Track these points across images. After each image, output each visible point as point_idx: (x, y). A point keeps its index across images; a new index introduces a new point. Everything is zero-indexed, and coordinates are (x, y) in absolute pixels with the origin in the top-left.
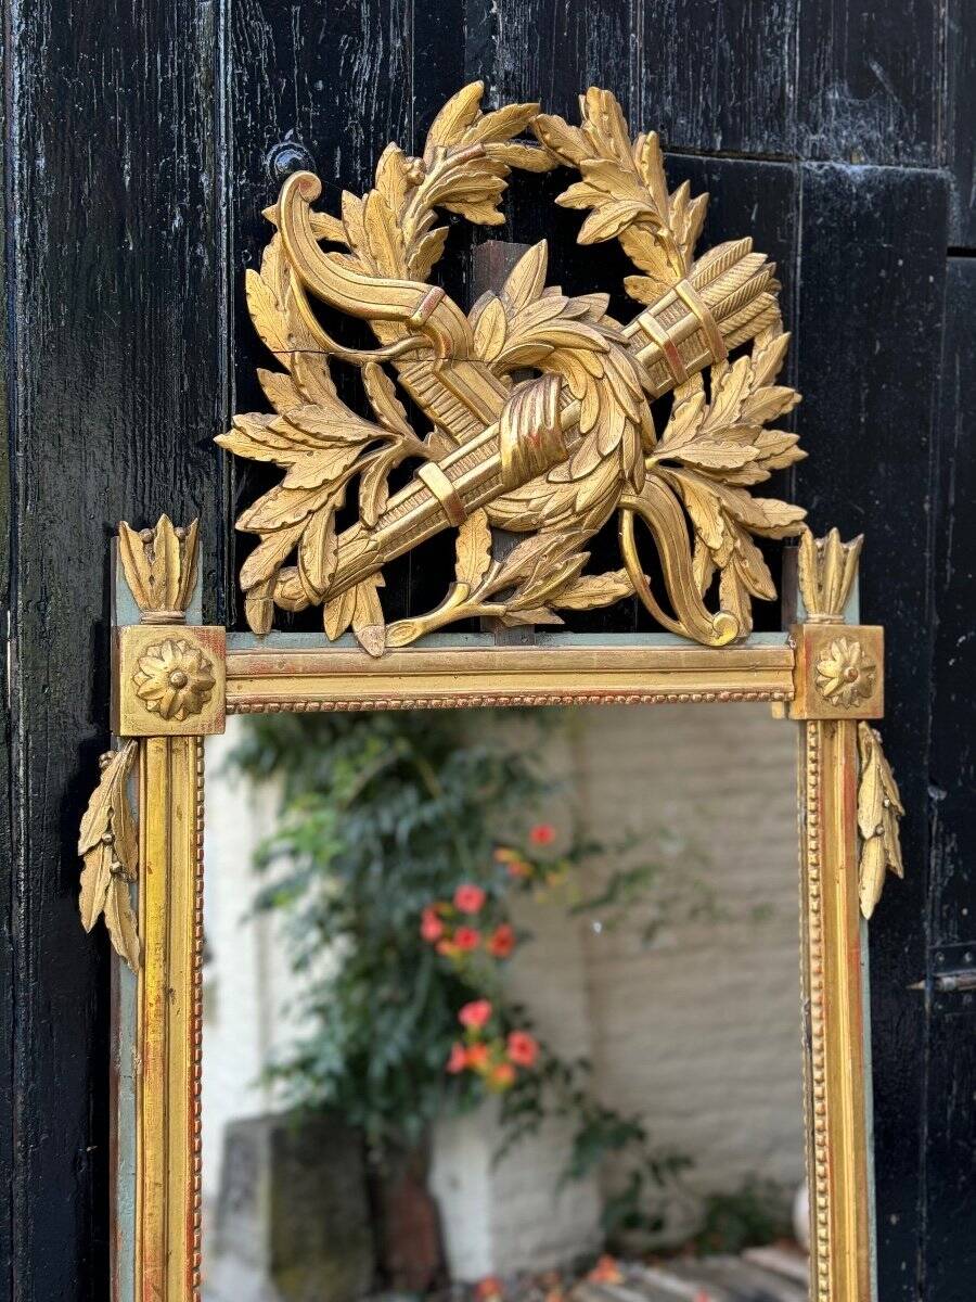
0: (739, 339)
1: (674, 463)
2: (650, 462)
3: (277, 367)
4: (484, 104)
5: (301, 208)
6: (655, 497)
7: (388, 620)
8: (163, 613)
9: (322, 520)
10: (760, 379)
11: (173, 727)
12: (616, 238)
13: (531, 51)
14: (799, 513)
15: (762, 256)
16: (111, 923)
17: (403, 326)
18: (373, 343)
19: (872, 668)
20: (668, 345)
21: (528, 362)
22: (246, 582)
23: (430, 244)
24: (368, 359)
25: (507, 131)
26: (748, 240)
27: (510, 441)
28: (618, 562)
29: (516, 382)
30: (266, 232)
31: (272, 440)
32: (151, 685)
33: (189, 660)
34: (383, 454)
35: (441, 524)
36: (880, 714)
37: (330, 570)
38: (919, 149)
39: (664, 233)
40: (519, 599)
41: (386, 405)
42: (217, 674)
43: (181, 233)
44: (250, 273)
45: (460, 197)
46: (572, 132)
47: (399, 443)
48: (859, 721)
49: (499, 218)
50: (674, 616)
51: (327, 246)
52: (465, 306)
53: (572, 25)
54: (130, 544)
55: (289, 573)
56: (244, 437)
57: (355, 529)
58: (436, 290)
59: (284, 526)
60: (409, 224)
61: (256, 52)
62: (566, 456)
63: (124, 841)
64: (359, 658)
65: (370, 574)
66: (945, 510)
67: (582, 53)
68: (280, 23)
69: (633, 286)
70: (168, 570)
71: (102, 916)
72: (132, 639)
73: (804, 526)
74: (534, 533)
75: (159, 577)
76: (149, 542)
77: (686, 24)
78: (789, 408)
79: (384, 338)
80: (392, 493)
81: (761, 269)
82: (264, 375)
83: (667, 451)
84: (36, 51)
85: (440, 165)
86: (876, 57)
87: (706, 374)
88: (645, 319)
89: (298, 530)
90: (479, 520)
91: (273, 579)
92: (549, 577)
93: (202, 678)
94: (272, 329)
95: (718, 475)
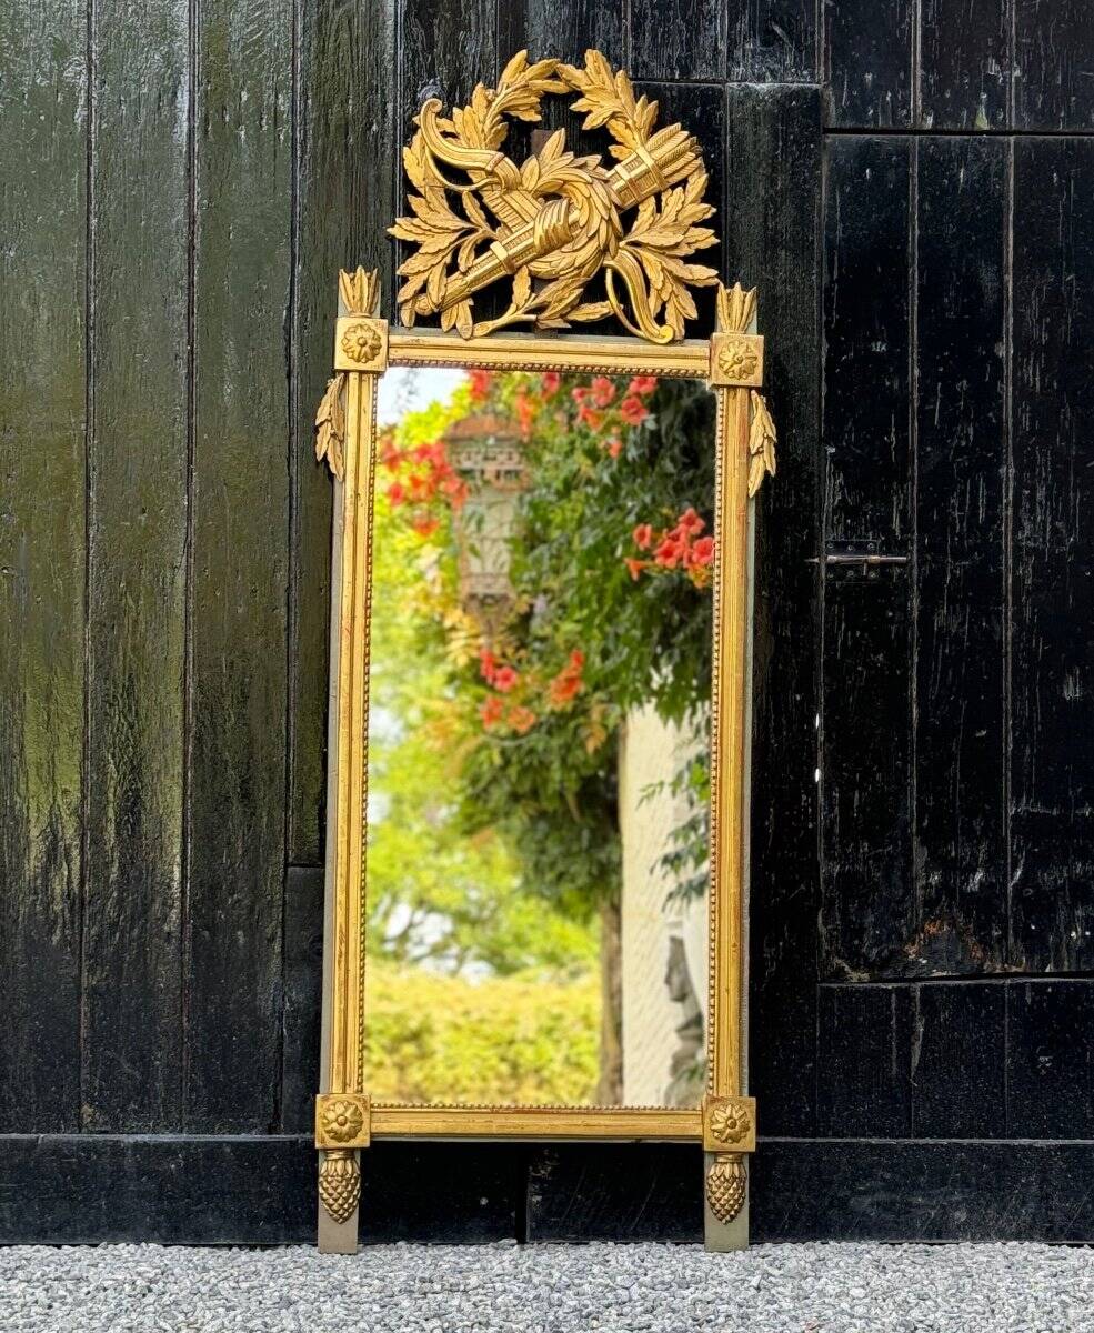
0: (677, 178)
1: (636, 244)
2: (622, 244)
3: (417, 194)
4: (530, 62)
5: (431, 117)
6: (623, 261)
7: (475, 322)
8: (359, 313)
9: (438, 270)
10: (690, 198)
11: (361, 366)
12: (604, 126)
13: (564, 32)
14: (714, 272)
15: (686, 133)
16: (330, 458)
17: (483, 173)
18: (469, 182)
19: (756, 358)
20: (630, 181)
21: (552, 190)
22: (400, 299)
23: (498, 131)
24: (465, 190)
25: (542, 74)
26: (678, 125)
27: (539, 232)
28: (604, 297)
29: (547, 201)
30: (414, 129)
31: (414, 229)
32: (350, 345)
33: (370, 335)
34: (472, 237)
35: (503, 273)
36: (760, 384)
37: (442, 294)
38: (805, 73)
39: (630, 122)
40: (546, 314)
41: (474, 212)
42: (384, 342)
43: (376, 134)
44: (406, 149)
45: (515, 108)
46: (578, 73)
47: (481, 231)
48: (750, 389)
49: (538, 118)
50: (638, 327)
51: (445, 134)
52: (519, 162)
53: (588, 17)
54: (345, 278)
55: (423, 296)
56: (402, 229)
57: (457, 275)
58: (501, 154)
59: (419, 272)
60: (488, 122)
61: (415, 42)
62: (571, 239)
63: (337, 420)
64: (459, 342)
65: (465, 299)
66: (832, 282)
67: (594, 32)
68: (428, 28)
69: (614, 150)
70: (361, 292)
71: (325, 455)
72: (343, 325)
73: (717, 280)
74: (555, 280)
75: (357, 297)
76: (352, 279)
77: (656, 13)
78: (709, 216)
79: (475, 180)
80: (477, 256)
81: (686, 139)
82: (412, 199)
83: (631, 238)
84: (309, 49)
85: (504, 92)
86: (777, 23)
87: (658, 196)
88: (618, 167)
89: (427, 274)
90: (525, 271)
91: (415, 298)
92: (560, 301)
93: (375, 343)
94: (416, 175)
95: (661, 250)
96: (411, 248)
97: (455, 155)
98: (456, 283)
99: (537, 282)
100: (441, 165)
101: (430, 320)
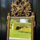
6: (25, 11)
10: (29, 6)
14: (31, 11)
20: (25, 5)
24: (15, 7)
27: (19, 10)
34: (15, 10)
39: (25, 1)
40: (20, 15)
45: (18, 1)
58: (17, 5)
59: (12, 13)
60: (16, 2)
62: (21, 10)
69: (24, 3)
87: (27, 6)
94: (12, 6)
95: (27, 10)
96: (12, 11)
97: (14, 5)
98: (14, 13)
99: (19, 13)
100: (13, 6)
101: (13, 16)
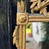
7: (47, 12)
8: (22, 11)
11: (22, 24)
16: (16, 44)
22: (31, 8)
32: (20, 19)
33: (24, 16)
37: (41, 6)
42: (27, 18)
54: (18, 3)
55: (36, 7)
57: (44, 1)
59: (35, 1)
63: (17, 36)
64: (43, 16)
65: (45, 7)
70: (22, 7)
71: (15, 43)
72: (18, 14)
75: (21, 7)
76: (20, 3)
89: (37, 2)
91: (34, 7)
93: (25, 19)
